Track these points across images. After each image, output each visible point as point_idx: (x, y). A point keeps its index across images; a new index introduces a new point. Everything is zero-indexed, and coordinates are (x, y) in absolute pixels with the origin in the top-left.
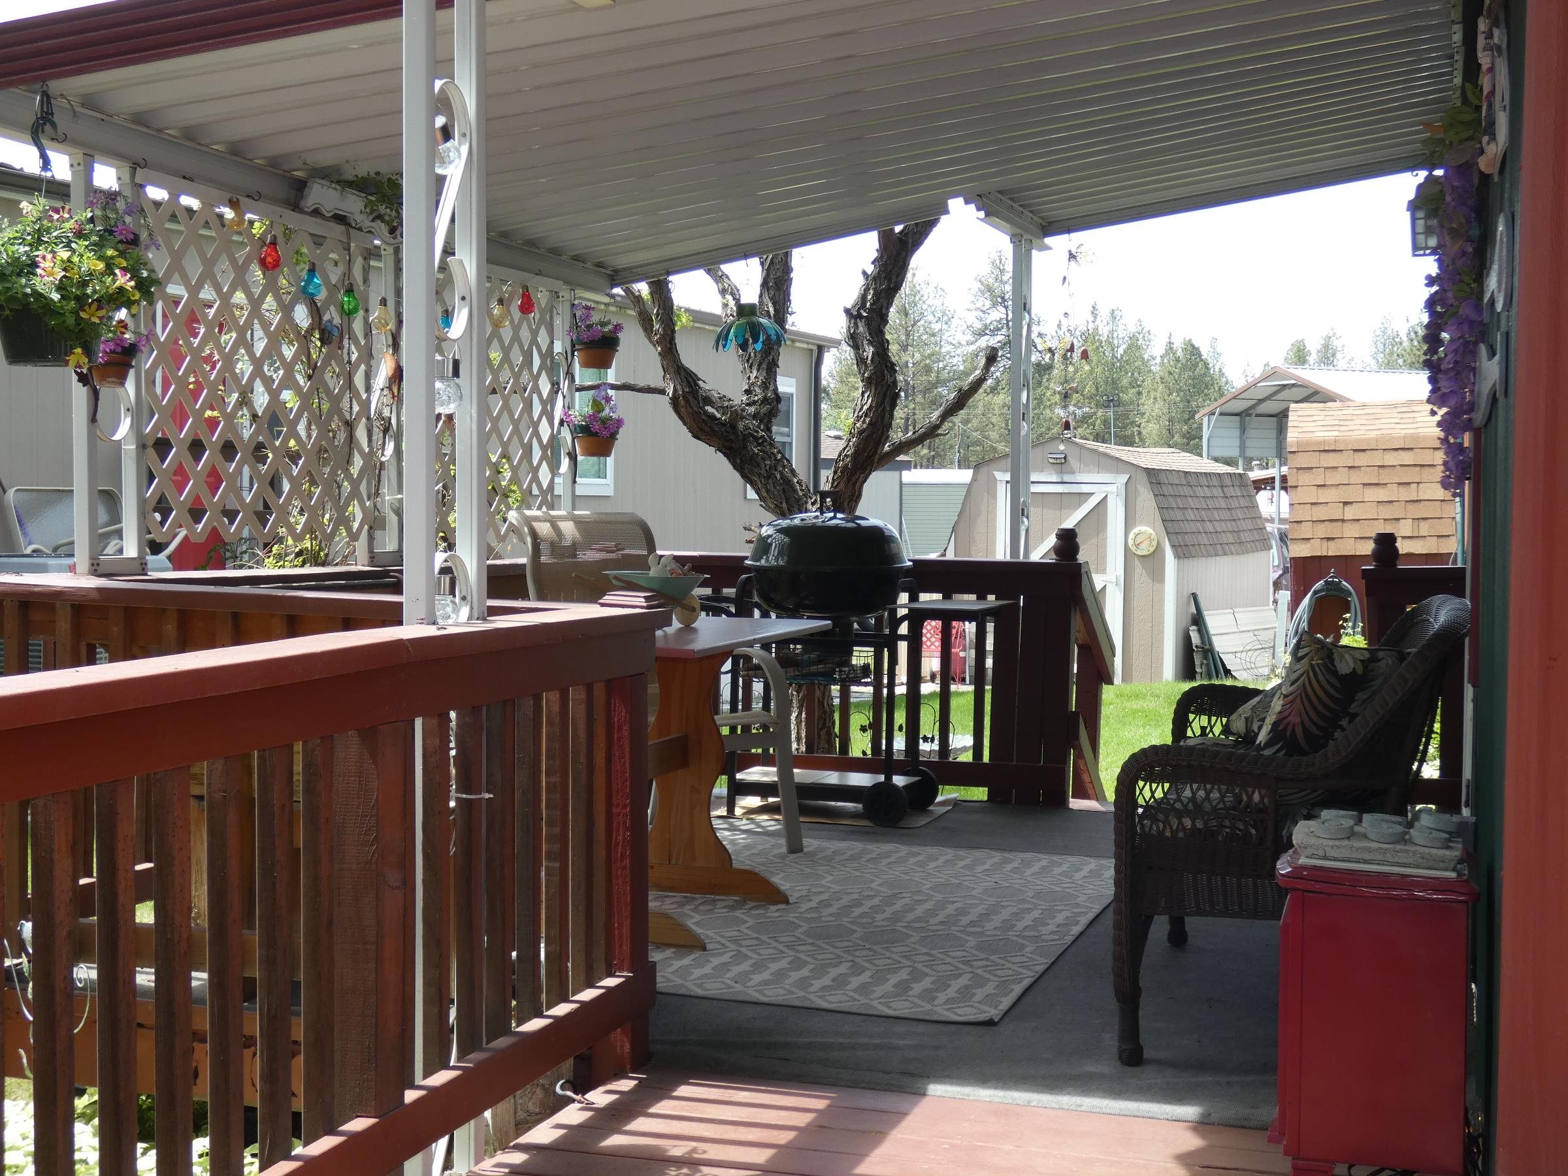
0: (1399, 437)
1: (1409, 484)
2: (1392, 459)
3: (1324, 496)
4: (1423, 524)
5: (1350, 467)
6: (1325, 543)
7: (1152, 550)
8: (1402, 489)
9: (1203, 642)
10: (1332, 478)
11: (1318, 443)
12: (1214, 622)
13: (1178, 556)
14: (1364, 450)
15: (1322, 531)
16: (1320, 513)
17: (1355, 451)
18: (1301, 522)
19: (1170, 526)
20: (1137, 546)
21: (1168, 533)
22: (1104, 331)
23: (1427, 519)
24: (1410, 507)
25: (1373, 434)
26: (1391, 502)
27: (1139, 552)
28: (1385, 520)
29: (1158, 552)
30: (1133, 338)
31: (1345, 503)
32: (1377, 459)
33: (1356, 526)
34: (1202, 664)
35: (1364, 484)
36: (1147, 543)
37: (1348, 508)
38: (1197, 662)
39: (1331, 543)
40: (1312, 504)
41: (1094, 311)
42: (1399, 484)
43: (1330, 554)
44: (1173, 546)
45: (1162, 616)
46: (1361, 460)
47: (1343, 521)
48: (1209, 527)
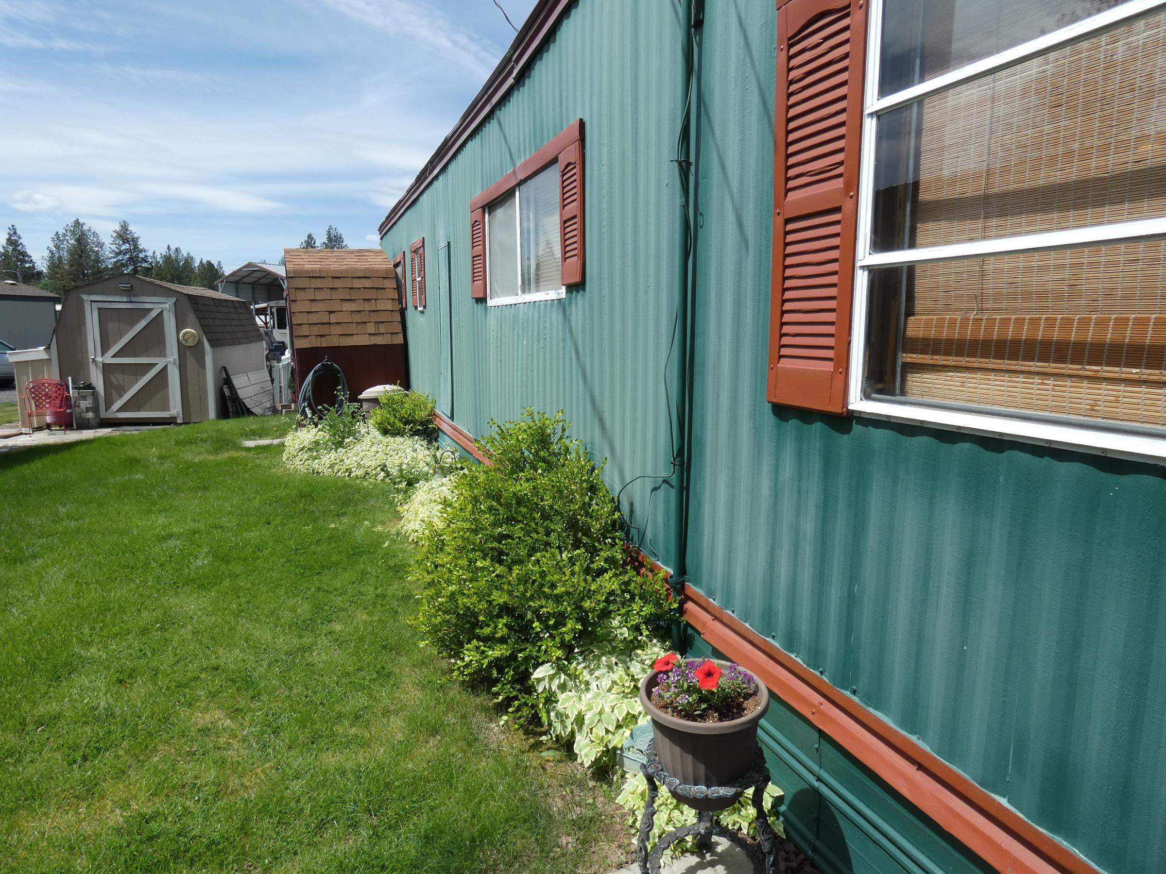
0: (361, 270)
1: (370, 300)
2: (357, 284)
3: (315, 307)
4: (381, 325)
5: (331, 289)
6: (319, 339)
7: (196, 342)
8: (366, 303)
9: (232, 394)
10: (320, 296)
11: (308, 272)
12: (238, 381)
13: (212, 346)
14: (339, 278)
15: (316, 330)
16: (313, 318)
17: (333, 278)
18: (301, 324)
19: (206, 328)
20: (186, 341)
21: (205, 333)
22: (173, 256)
23: (383, 322)
24: (372, 314)
25: (344, 267)
26: (360, 311)
27: (187, 345)
28: (357, 323)
29: (200, 344)
30: (186, 260)
31: (331, 312)
32: (348, 283)
33: (338, 326)
34: (232, 406)
35: (341, 300)
36: (191, 339)
37: (332, 316)
38: (229, 405)
39: (323, 339)
40: (308, 312)
41: (169, 248)
42: (364, 300)
43: (323, 346)
44: (209, 340)
45: (205, 381)
46: (338, 284)
47: (330, 324)
48: (229, 329)
